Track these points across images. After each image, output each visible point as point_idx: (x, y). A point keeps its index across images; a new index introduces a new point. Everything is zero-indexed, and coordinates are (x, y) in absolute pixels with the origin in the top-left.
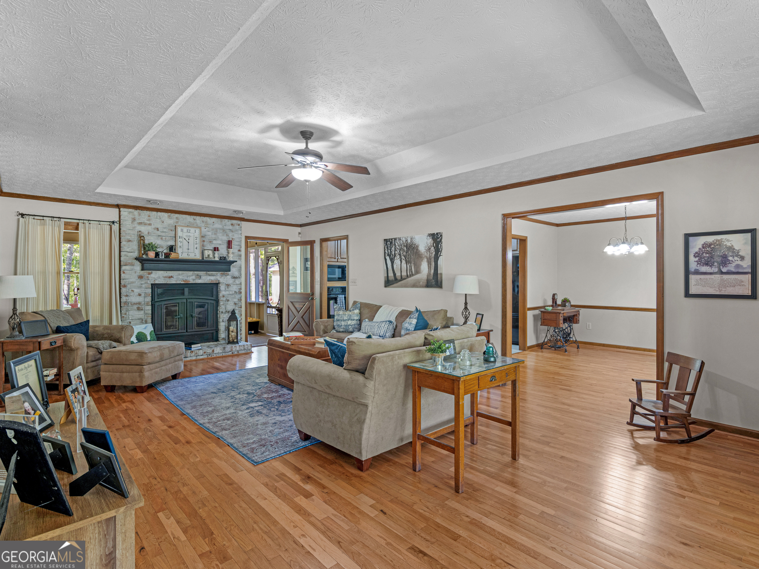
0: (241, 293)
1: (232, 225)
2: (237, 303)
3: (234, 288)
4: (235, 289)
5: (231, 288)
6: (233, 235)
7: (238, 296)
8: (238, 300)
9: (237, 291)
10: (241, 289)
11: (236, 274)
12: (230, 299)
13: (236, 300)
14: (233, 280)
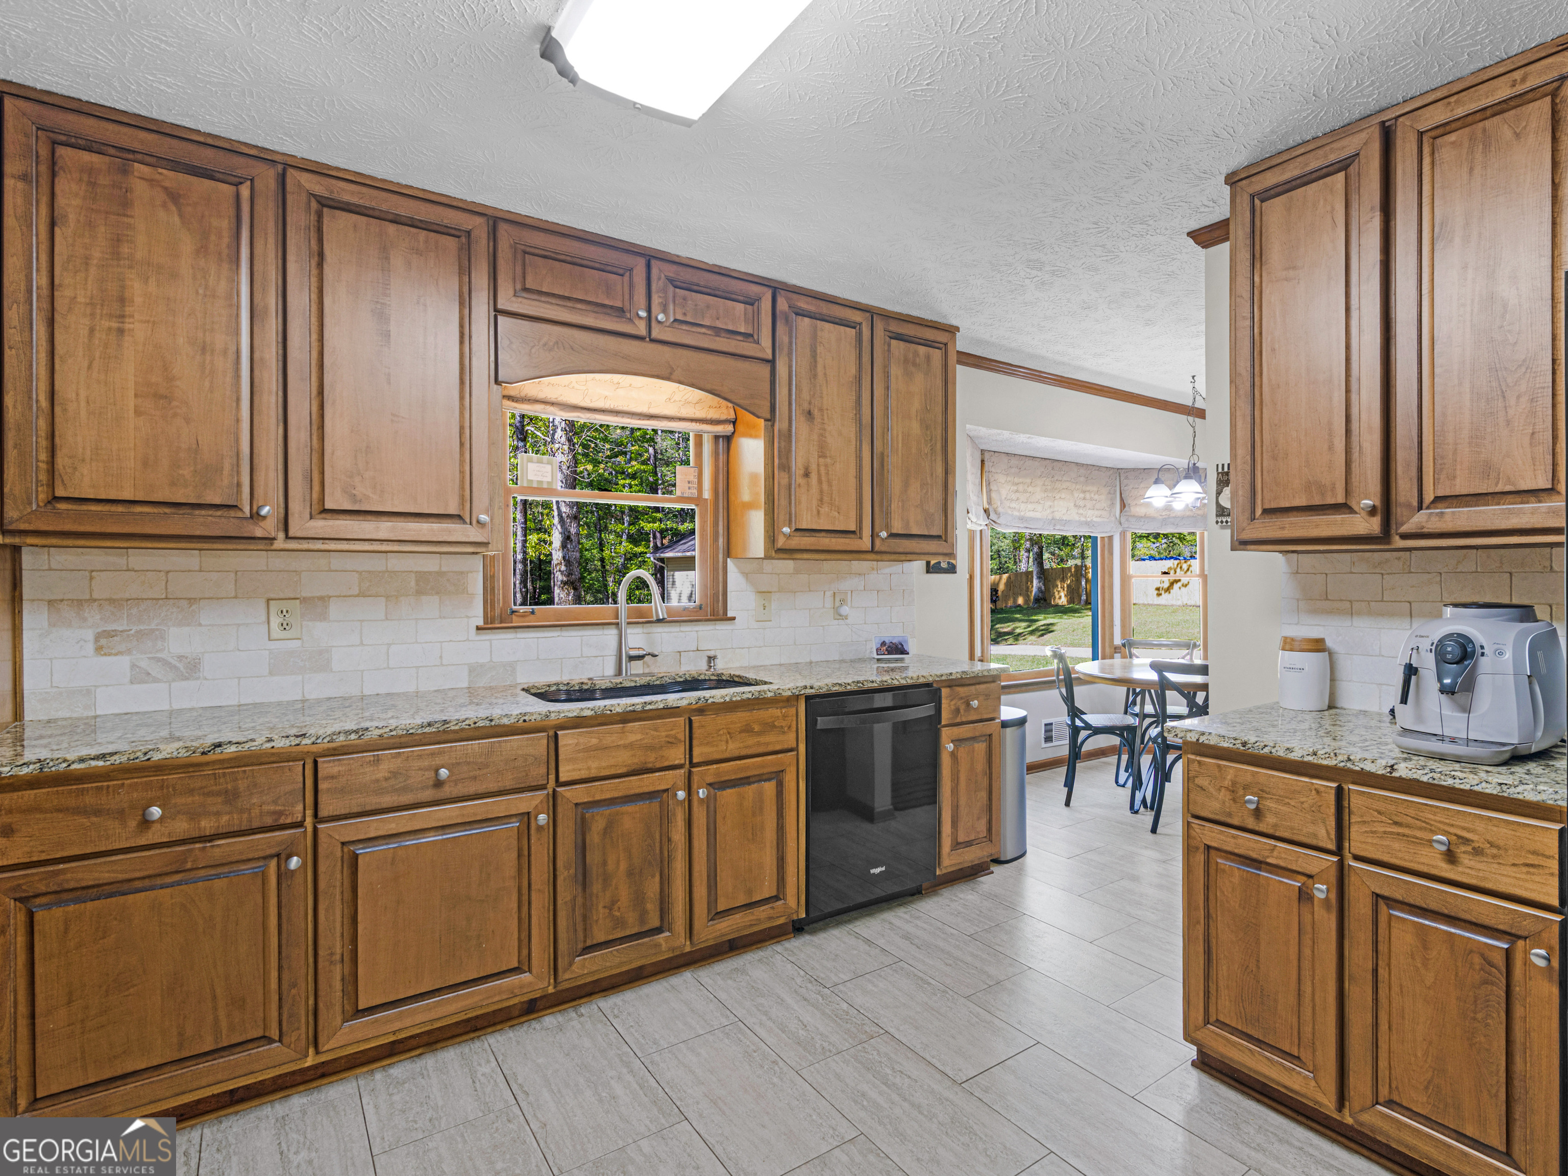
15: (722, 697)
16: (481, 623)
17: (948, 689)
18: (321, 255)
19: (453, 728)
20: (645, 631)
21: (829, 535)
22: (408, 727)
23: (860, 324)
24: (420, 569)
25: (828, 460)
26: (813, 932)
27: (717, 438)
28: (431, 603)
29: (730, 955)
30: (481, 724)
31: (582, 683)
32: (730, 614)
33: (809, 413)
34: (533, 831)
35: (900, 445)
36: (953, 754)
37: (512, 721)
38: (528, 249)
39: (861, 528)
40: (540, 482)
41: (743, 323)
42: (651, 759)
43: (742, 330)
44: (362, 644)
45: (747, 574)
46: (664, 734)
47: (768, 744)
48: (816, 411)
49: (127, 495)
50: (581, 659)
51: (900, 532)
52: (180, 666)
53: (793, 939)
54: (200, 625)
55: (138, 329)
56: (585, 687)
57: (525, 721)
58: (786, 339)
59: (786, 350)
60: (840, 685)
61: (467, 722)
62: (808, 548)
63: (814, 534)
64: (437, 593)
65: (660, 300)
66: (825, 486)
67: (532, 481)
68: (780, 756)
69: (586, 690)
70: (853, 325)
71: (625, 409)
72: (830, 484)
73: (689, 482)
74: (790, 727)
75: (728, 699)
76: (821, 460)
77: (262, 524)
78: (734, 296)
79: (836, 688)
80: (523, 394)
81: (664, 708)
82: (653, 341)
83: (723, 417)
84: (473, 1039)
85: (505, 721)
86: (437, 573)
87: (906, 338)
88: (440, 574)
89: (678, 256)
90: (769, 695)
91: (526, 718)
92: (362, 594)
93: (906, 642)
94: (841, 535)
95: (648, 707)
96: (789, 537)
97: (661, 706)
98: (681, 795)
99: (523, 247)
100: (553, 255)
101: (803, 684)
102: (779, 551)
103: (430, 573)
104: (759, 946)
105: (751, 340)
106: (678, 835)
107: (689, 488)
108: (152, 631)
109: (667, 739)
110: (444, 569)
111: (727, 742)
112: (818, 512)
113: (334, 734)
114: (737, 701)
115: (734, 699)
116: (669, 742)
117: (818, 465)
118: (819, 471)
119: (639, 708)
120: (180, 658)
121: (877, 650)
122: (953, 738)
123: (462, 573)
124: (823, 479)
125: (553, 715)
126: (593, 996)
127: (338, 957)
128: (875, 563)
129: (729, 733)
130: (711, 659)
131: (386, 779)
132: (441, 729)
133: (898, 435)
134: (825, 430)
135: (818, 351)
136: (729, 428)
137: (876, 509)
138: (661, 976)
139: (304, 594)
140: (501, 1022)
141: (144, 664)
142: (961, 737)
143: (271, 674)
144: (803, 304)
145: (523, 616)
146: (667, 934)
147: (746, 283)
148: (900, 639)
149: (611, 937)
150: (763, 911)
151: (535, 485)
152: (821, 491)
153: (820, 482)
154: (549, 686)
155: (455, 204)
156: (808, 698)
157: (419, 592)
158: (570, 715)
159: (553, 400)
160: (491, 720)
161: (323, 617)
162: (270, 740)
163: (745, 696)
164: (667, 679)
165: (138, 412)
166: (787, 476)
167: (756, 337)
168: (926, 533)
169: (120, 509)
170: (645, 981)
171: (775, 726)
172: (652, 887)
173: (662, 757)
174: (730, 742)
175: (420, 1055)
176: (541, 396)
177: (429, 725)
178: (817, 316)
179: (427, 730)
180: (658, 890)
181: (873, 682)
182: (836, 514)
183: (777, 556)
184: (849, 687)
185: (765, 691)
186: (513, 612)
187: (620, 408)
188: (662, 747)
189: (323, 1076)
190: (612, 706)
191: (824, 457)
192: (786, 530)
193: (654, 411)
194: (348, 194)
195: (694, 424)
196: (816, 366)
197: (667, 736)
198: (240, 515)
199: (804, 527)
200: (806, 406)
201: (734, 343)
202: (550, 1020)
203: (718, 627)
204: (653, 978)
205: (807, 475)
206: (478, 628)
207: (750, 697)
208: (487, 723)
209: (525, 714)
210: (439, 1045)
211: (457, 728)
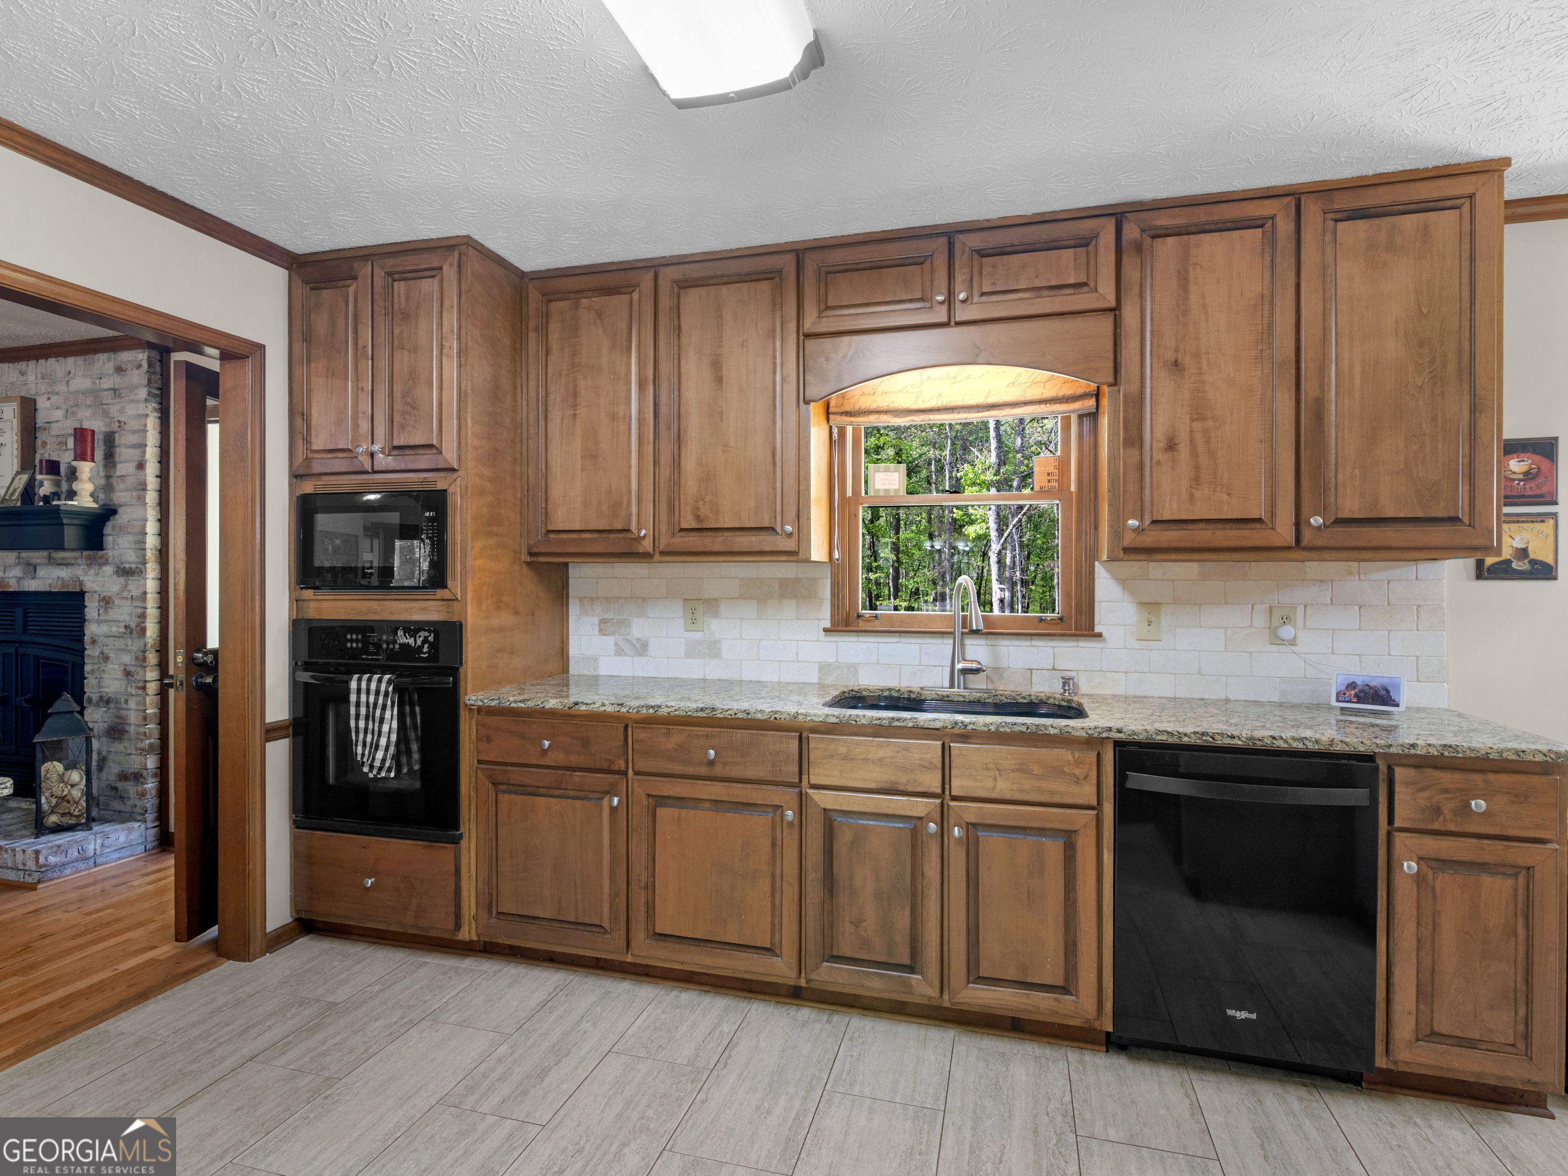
0: (143, 630)
1: (119, 370)
2: (133, 669)
3: (123, 613)
4: (127, 618)
5: (114, 614)
6: (122, 411)
7: (135, 645)
8: (137, 658)
9: (133, 625)
10: (143, 616)
11: (130, 558)
12: (112, 655)
13: (127, 659)
14: (122, 580)
15: (986, 725)
16: (828, 625)
17: (1411, 772)
18: (679, 328)
19: (719, 716)
20: (989, 643)
21: (1212, 526)
22: (687, 709)
23: (1273, 218)
24: (782, 576)
25: (1210, 423)
26: (1133, 1058)
27: (1081, 417)
28: (789, 608)
29: (1011, 1035)
30: (740, 715)
31: (910, 692)
32: (1098, 629)
33: (1176, 363)
34: (785, 825)
35: (1357, 381)
36: (1419, 879)
37: (765, 717)
38: (831, 269)
39: (1273, 514)
40: (887, 491)
41: (1073, 272)
42: (903, 780)
43: (1072, 281)
44: (741, 638)
45: (1124, 581)
46: (916, 756)
47: (1052, 793)
48: (1187, 359)
49: (577, 528)
50: (920, 667)
51: (1356, 516)
52: (638, 645)
53: (1103, 1055)
54: (648, 617)
55: (582, 412)
56: (913, 696)
57: (775, 718)
58: (1136, 275)
59: (1136, 289)
60: (1168, 733)
61: (729, 712)
62: (1173, 545)
63: (1184, 526)
64: (795, 597)
65: (964, 278)
66: (1203, 460)
67: (879, 490)
68: (1069, 811)
69: (914, 699)
70: (1259, 222)
71: (959, 403)
72: (1212, 455)
73: (1048, 474)
74: (1086, 777)
75: (993, 728)
76: (1197, 425)
77: (643, 542)
78: (1060, 243)
79: (1164, 737)
80: (857, 408)
81: (914, 727)
82: (958, 324)
83: (1080, 391)
84: (746, 998)
85: (759, 716)
86: (794, 579)
87: (1373, 211)
88: (797, 580)
89: (988, 221)
90: (1052, 731)
91: (777, 716)
92: (742, 597)
93: (1397, 687)
94: (1234, 525)
95: (896, 724)
96: (1137, 530)
97: (911, 725)
98: (932, 826)
99: (826, 269)
100: (854, 267)
101: (1108, 725)
102: (1126, 550)
103: (789, 579)
104: (1052, 1041)
105: (1085, 289)
106: (931, 869)
107: (1049, 481)
108: (625, 619)
109: (921, 762)
110: (800, 576)
111: (995, 779)
112: (1192, 496)
113: (639, 706)
114: (1005, 733)
115: (1002, 730)
116: (922, 766)
117: (1191, 432)
118: (1192, 441)
119: (885, 723)
120: (639, 640)
121: (1338, 694)
122: (1421, 853)
123: (814, 579)
124: (1200, 449)
125: (800, 717)
126: (852, 1010)
127: (643, 884)
128: (1355, 564)
129: (998, 770)
130: (1066, 681)
131: (675, 750)
132: (710, 715)
133: (1352, 367)
134: (1203, 382)
135: (1191, 277)
136: (1091, 402)
137: (1305, 483)
138: (925, 1021)
139: (706, 596)
140: (771, 994)
141: (621, 642)
142: (1444, 856)
143: (686, 656)
144: (1164, 220)
145: (868, 621)
146: (919, 977)
147: (1078, 222)
148: (1386, 682)
149: (857, 956)
150: (1043, 998)
151: (882, 494)
152: (1197, 468)
153: (1194, 454)
154: (882, 691)
155: (772, 250)
156: (1117, 744)
157: (782, 596)
158: (816, 719)
159: (885, 408)
160: (748, 714)
161: (716, 614)
162: (603, 705)
163: (1016, 728)
164: (1003, 698)
165: (583, 470)
166: (1137, 453)
167: (1092, 284)
168: (1420, 514)
169: (575, 536)
170: (906, 1019)
171: (1063, 772)
172: (902, 920)
173: (915, 780)
174: (999, 779)
175: (708, 992)
176: (874, 406)
177: (702, 710)
178: (1193, 229)
179: (700, 714)
180: (908, 926)
181: (1233, 737)
182: (1225, 497)
183: (1126, 557)
184: (1186, 739)
185: (1045, 727)
186: (859, 616)
187: (953, 404)
188: (914, 770)
189: (647, 975)
190: (857, 716)
191: (1201, 418)
192: (1133, 522)
193: (992, 400)
194: (692, 271)
195: (1043, 406)
196: (1186, 298)
197: (920, 759)
198: (633, 537)
199: (1167, 516)
200: (1170, 356)
201: (1058, 300)
202: (806, 1013)
203: (1081, 644)
204: (916, 1020)
205: (1171, 446)
206: (825, 630)
207: (1025, 730)
208: (744, 716)
209: (776, 712)
210: (722, 991)
211: (721, 716)
